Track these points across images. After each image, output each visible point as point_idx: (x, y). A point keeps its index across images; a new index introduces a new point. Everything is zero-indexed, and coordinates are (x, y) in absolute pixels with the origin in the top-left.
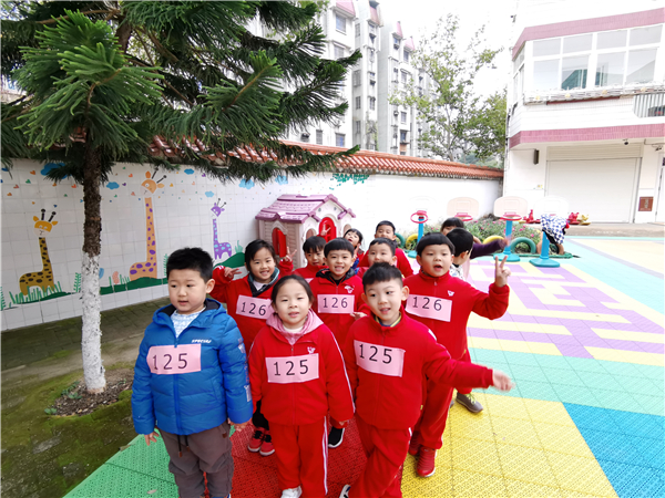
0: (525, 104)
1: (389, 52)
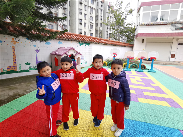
0: (140, 25)
1: (106, 11)
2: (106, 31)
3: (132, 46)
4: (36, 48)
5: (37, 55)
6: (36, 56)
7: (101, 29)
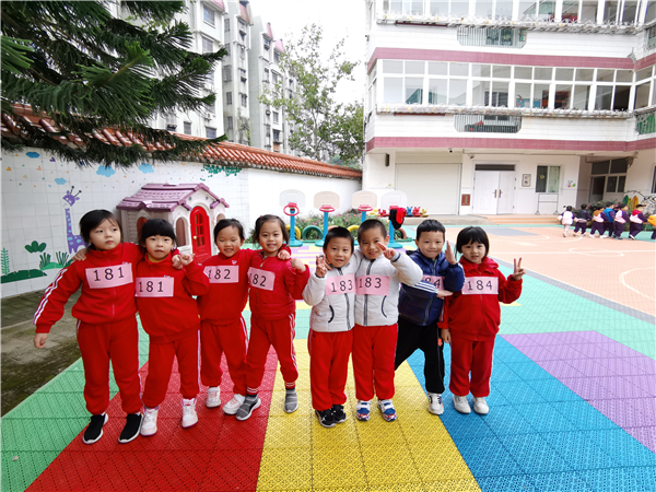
0: (378, 114)
1: (259, 52)
2: (262, 122)
3: (357, 177)
4: (64, 189)
5: (68, 214)
6: (65, 217)
7: (246, 113)
